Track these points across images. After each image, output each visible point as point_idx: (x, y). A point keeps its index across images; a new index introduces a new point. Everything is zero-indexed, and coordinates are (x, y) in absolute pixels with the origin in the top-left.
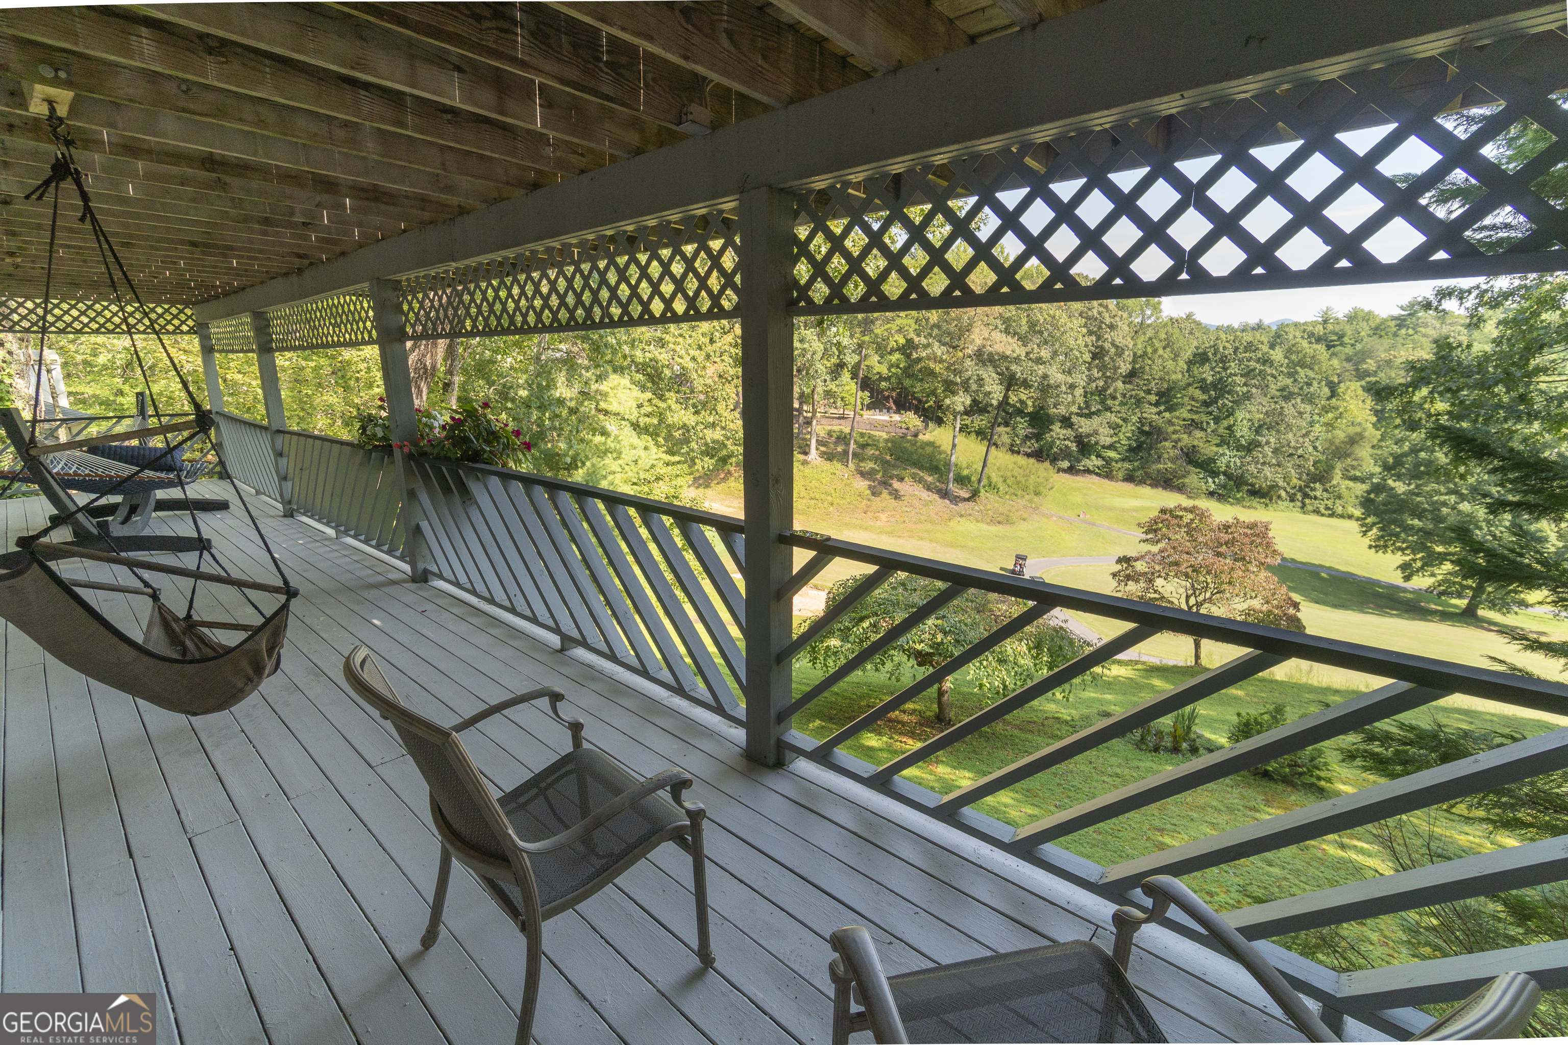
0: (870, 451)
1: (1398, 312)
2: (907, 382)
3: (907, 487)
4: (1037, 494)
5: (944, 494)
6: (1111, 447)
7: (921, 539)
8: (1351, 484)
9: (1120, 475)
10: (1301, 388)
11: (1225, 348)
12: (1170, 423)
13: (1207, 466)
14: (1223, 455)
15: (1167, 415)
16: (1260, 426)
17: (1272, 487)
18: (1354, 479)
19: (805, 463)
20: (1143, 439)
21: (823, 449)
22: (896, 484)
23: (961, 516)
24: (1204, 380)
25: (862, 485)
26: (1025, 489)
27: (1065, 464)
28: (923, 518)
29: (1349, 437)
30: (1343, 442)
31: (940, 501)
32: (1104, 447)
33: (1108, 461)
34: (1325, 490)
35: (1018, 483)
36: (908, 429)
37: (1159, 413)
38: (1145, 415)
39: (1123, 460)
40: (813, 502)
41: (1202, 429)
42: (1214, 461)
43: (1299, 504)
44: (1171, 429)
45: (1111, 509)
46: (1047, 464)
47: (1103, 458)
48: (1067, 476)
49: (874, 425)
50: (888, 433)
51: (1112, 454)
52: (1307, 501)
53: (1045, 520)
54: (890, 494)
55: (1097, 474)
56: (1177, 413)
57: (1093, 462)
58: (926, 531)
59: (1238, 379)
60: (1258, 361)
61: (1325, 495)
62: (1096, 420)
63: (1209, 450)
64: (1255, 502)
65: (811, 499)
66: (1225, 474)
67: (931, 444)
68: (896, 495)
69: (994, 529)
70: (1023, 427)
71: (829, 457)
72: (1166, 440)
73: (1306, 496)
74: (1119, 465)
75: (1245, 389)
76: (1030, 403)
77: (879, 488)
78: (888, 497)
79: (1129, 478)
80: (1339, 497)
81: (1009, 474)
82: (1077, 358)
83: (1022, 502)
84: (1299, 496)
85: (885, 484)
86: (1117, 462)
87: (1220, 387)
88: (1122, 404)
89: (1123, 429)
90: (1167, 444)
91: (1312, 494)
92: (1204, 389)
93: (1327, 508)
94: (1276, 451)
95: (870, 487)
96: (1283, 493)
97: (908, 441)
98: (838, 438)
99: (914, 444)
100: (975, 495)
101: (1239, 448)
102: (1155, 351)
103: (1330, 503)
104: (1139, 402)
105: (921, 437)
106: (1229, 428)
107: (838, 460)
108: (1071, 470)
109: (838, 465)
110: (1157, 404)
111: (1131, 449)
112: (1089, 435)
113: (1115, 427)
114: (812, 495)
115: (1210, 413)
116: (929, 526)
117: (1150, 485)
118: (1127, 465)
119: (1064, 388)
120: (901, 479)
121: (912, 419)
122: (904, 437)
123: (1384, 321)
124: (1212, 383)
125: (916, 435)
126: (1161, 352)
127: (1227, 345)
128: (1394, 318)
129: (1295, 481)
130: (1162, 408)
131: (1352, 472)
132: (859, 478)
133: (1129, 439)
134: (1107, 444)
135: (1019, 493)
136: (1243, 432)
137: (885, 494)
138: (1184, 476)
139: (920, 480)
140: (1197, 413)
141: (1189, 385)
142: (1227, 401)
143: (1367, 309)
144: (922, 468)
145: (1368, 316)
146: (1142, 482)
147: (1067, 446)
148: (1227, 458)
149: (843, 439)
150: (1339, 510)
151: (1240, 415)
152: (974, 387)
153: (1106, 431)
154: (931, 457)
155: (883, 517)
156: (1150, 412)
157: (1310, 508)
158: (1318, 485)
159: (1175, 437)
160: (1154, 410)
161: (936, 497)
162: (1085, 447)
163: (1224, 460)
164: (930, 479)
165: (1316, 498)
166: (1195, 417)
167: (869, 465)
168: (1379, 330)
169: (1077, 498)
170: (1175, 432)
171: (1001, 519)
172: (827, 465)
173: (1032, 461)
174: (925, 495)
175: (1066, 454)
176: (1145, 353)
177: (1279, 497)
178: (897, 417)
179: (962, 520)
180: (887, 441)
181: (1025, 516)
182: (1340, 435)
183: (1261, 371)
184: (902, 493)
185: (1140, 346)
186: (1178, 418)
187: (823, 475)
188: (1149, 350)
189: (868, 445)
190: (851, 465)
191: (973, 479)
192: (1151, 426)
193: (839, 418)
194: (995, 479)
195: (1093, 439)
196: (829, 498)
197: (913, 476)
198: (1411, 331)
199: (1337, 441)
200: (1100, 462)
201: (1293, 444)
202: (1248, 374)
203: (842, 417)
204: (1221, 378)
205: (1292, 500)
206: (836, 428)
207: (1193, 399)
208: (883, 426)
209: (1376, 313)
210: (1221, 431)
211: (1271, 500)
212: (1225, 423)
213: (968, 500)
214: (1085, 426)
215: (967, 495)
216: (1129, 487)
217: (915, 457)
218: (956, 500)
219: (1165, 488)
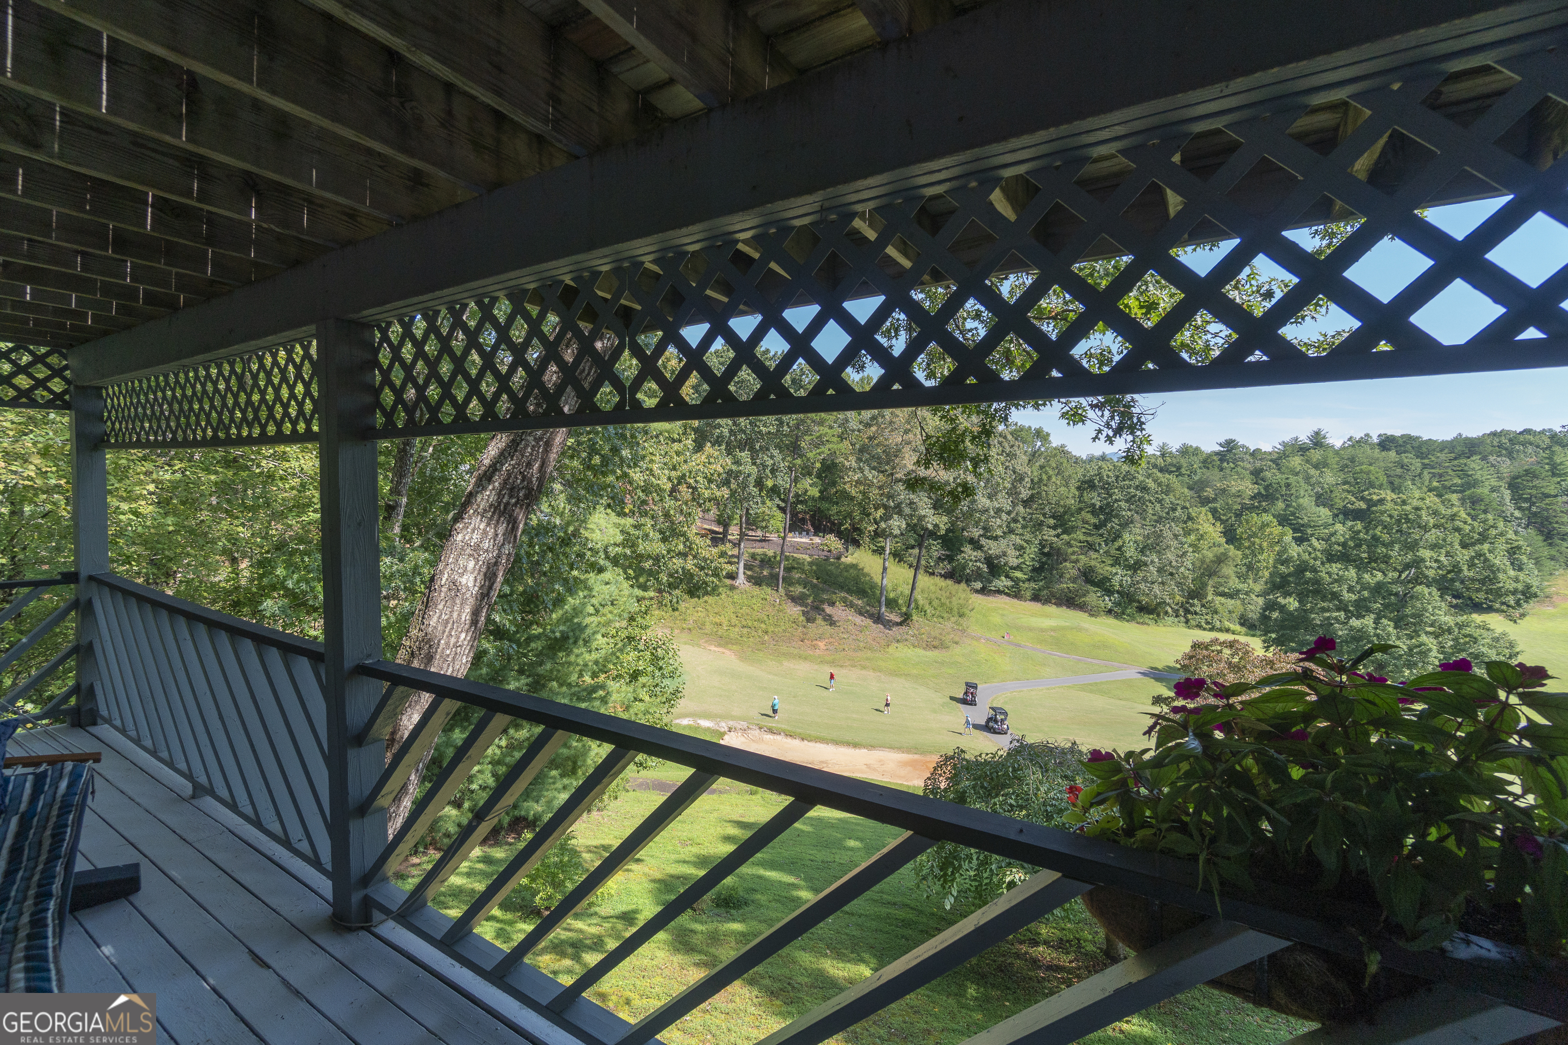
0: (796, 575)
1: (1218, 448)
2: (825, 505)
3: (838, 612)
4: (961, 615)
5: (878, 619)
6: (1018, 568)
7: (864, 668)
8: (1223, 599)
9: (1028, 594)
10: (1168, 513)
11: (1108, 476)
12: (1069, 544)
13: (1103, 585)
14: (1116, 574)
15: (1065, 537)
16: (1144, 547)
17: (1159, 604)
18: (1223, 594)
19: (732, 588)
20: (1044, 559)
21: (749, 573)
22: (829, 610)
23: (898, 641)
24: (1094, 505)
25: (795, 611)
26: (950, 611)
27: (978, 585)
28: (862, 645)
29: (1216, 556)
30: (1212, 561)
31: (874, 626)
32: (1012, 568)
33: (1016, 581)
34: (1203, 606)
35: (942, 605)
36: (830, 551)
37: (1058, 536)
38: (1045, 537)
39: (1029, 580)
40: (745, 631)
41: (1096, 551)
42: (1109, 580)
43: (1183, 619)
44: (1070, 550)
45: (1031, 629)
46: (963, 585)
47: (1012, 579)
48: (980, 596)
49: (797, 548)
50: (811, 555)
51: (1019, 574)
52: (1190, 616)
53: (975, 643)
54: (825, 620)
55: (1008, 595)
56: (1074, 536)
57: (1002, 582)
58: (867, 659)
59: (1122, 504)
60: (1137, 488)
61: (1204, 610)
62: (1003, 543)
63: (1105, 569)
64: (1146, 618)
65: (744, 627)
66: (1118, 592)
67: (854, 566)
68: (830, 621)
69: (930, 654)
70: (936, 549)
71: (757, 581)
72: (1066, 561)
73: (1187, 611)
74: (1026, 585)
75: (1129, 513)
76: (942, 526)
77: (812, 614)
78: (823, 623)
79: (1036, 598)
80: (1216, 612)
81: (933, 596)
82: (998, 484)
83: (949, 625)
84: (1181, 612)
85: (818, 609)
86: (1024, 582)
87: (1106, 512)
88: (1024, 527)
89: (1028, 551)
90: (1067, 564)
91: (1191, 609)
92: (1094, 513)
93: (1207, 623)
94: (1160, 570)
95: (804, 613)
96: (1170, 610)
97: (832, 564)
98: (762, 561)
99: (838, 567)
100: (906, 619)
101: (1128, 567)
102: (1049, 478)
103: (1209, 617)
104: (1039, 525)
105: (843, 559)
106: (1119, 549)
107: (768, 585)
108: (983, 591)
109: (769, 590)
110: (1054, 528)
111: (1034, 570)
112: (998, 557)
113: (1020, 548)
114: (744, 623)
115: (1101, 535)
116: (869, 654)
117: (1055, 604)
118: (1033, 585)
119: (992, 513)
120: (832, 604)
121: (833, 542)
122: (827, 559)
123: (1209, 456)
124: (1101, 507)
125: (839, 558)
126: (1054, 479)
127: (1110, 474)
128: (1217, 454)
129: (1178, 597)
130: (1059, 531)
131: (1221, 589)
132: (790, 604)
133: (1033, 559)
134: (1015, 565)
135: (945, 615)
136: (1131, 552)
137: (819, 621)
138: (1085, 595)
139: (852, 605)
140: (1090, 535)
141: (1081, 509)
142: (1114, 524)
143: (1194, 445)
144: (849, 591)
145: (1197, 451)
146: (1047, 601)
147: (979, 568)
148: (1120, 577)
149: (766, 562)
150: (1218, 624)
151: (1126, 536)
152: (907, 511)
153: (1012, 552)
154: (856, 580)
155: (821, 644)
156: (1049, 535)
157: (1193, 623)
158: (1196, 601)
159: (1074, 557)
160: (1053, 532)
161: (869, 622)
162: (994, 567)
163: (1117, 578)
164: (856, 601)
165: (1196, 613)
166: (1089, 539)
167: (798, 590)
168: (1207, 461)
169: (996, 619)
170: (1074, 553)
171: (936, 643)
172: (756, 590)
173: (949, 582)
174: (859, 620)
175: (978, 575)
176: (1041, 480)
177: (1166, 613)
178: (817, 540)
179: (900, 645)
180: (811, 564)
181: (957, 639)
182: (1210, 555)
183: (1140, 498)
184: (835, 618)
185: (1035, 474)
186: (1075, 540)
187: (754, 601)
188: (1045, 477)
189: (793, 568)
190: (781, 589)
191: (900, 601)
192: (1051, 547)
193: (761, 541)
194: (921, 602)
195: (1003, 561)
196: (763, 626)
197: (844, 600)
198: (1232, 465)
199: (1208, 560)
200: (1010, 583)
201: (1174, 563)
202: (1130, 500)
203: (764, 540)
204: (1108, 504)
205: (1177, 616)
206: (759, 551)
207: (1087, 523)
208: (805, 549)
209: (1203, 449)
210: (1113, 552)
211: (1158, 615)
212: (1117, 544)
213: (900, 624)
214: (994, 548)
215: (898, 620)
216: (1036, 606)
217: (841, 579)
218: (888, 624)
219: (1068, 607)
